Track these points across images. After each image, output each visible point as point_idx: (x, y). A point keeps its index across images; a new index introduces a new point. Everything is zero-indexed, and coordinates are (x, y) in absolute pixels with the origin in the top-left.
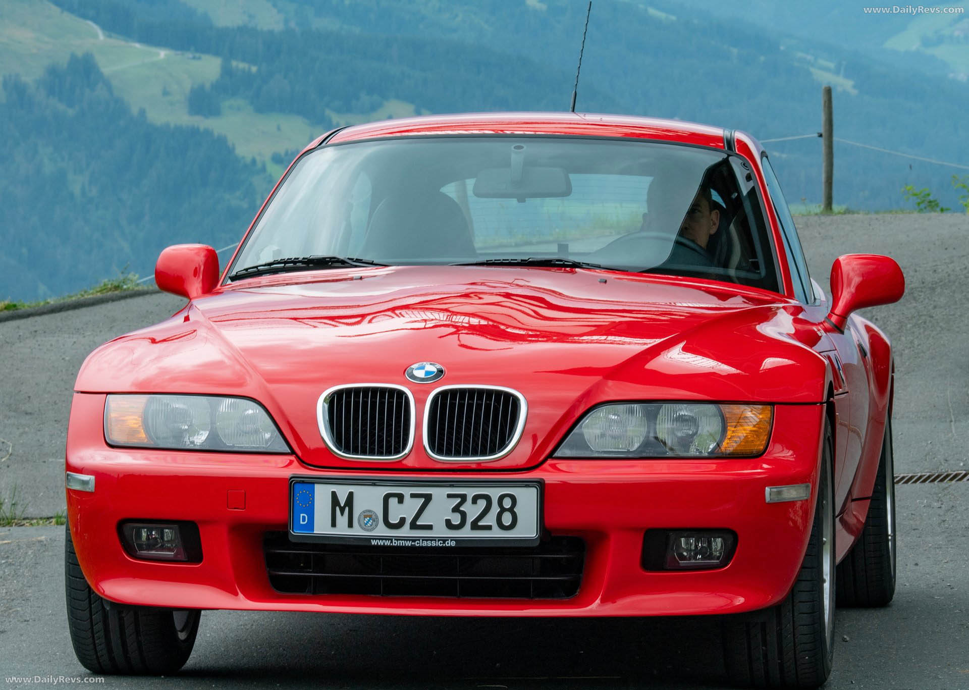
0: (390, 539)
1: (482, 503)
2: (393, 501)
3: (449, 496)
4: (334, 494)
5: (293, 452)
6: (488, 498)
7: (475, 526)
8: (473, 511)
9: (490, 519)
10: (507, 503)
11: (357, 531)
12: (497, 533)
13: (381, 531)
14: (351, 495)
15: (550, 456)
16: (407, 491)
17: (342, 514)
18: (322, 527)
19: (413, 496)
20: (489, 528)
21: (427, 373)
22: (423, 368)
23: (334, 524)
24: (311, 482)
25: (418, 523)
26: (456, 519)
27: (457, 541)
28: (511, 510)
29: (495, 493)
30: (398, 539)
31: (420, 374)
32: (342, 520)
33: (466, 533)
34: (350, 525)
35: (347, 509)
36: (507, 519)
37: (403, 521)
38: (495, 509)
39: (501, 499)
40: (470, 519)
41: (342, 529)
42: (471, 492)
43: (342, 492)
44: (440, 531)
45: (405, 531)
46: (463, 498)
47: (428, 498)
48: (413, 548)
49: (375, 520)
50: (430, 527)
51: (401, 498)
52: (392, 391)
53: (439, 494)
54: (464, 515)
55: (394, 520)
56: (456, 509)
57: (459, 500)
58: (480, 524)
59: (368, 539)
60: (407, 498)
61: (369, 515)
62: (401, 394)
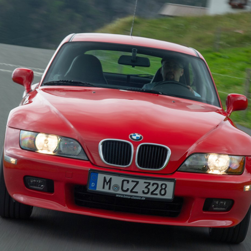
0: (123, 195)
1: (155, 186)
2: (125, 183)
3: (145, 183)
4: (105, 178)
5: (89, 160)
6: (157, 184)
7: (152, 193)
8: (152, 188)
9: (157, 192)
10: (164, 187)
11: (111, 191)
12: (159, 196)
13: (120, 192)
14: (111, 179)
15: (177, 170)
16: (130, 179)
17: (107, 184)
18: (99, 188)
19: (132, 181)
20: (157, 194)
21: (137, 137)
22: (135, 135)
23: (104, 188)
24: (97, 172)
25: (133, 191)
26: (146, 191)
27: (146, 198)
28: (165, 189)
29: (160, 183)
30: (126, 195)
31: (134, 137)
32: (107, 187)
33: (149, 195)
34: (109, 189)
35: (109, 183)
36: (163, 192)
37: (128, 189)
38: (159, 188)
39: (162, 185)
40: (151, 191)
41: (106, 190)
42: (152, 182)
43: (108, 177)
44: (140, 194)
45: (128, 193)
46: (149, 183)
47: (137, 183)
48: (130, 199)
49: (118, 188)
50: (137, 192)
51: (128, 182)
52: (125, 143)
53: (141, 181)
54: (149, 189)
55: (125, 189)
56: (146, 187)
57: (148, 184)
58: (154, 193)
59: (115, 194)
60: (130, 182)
61: (116, 186)
62: (128, 144)
